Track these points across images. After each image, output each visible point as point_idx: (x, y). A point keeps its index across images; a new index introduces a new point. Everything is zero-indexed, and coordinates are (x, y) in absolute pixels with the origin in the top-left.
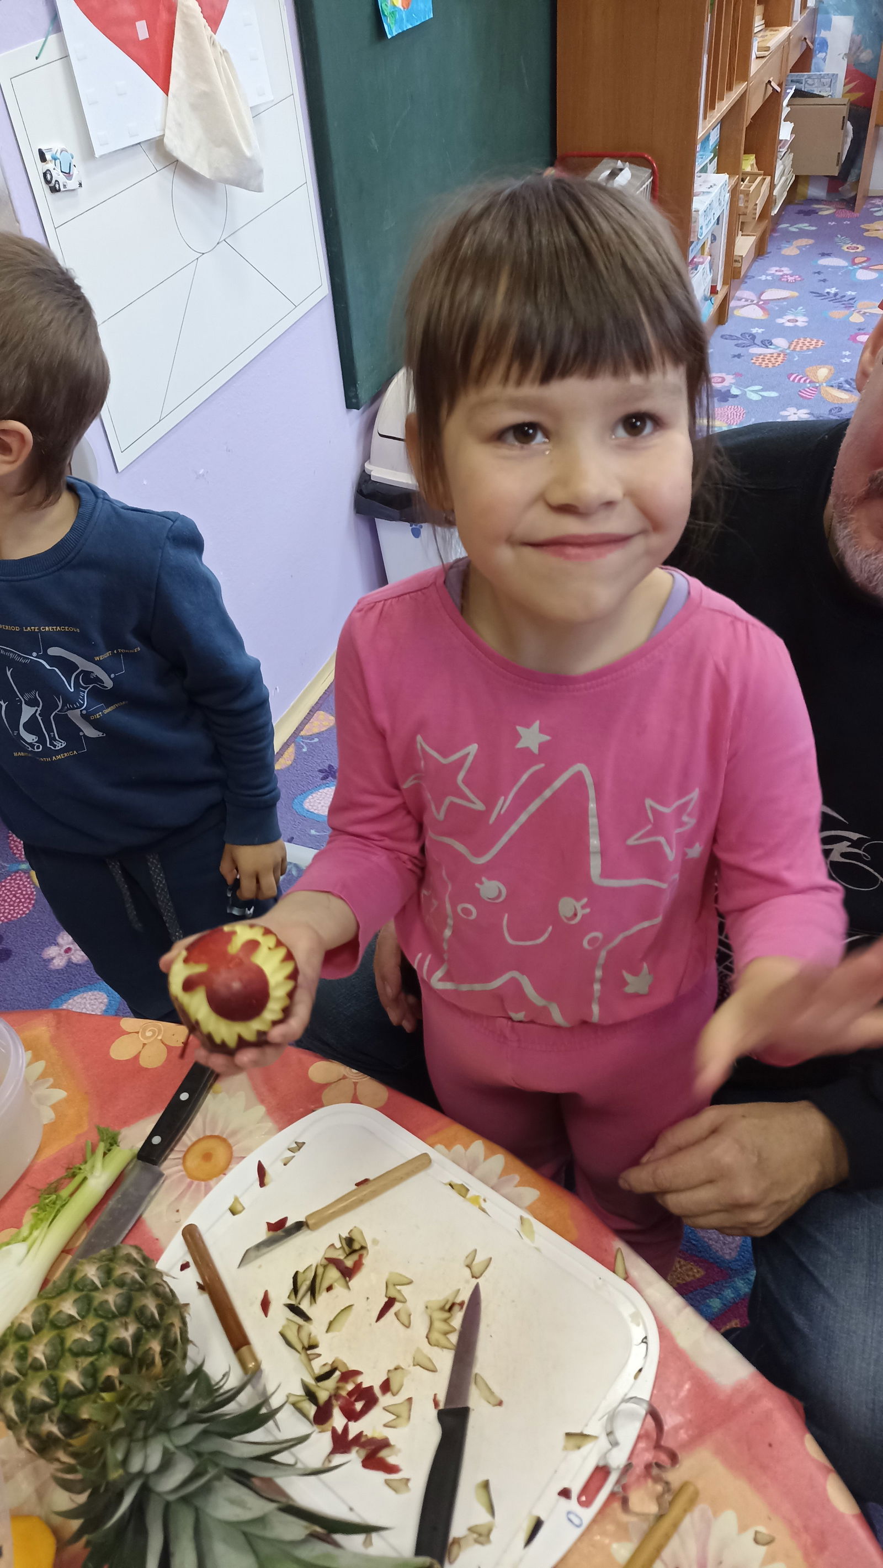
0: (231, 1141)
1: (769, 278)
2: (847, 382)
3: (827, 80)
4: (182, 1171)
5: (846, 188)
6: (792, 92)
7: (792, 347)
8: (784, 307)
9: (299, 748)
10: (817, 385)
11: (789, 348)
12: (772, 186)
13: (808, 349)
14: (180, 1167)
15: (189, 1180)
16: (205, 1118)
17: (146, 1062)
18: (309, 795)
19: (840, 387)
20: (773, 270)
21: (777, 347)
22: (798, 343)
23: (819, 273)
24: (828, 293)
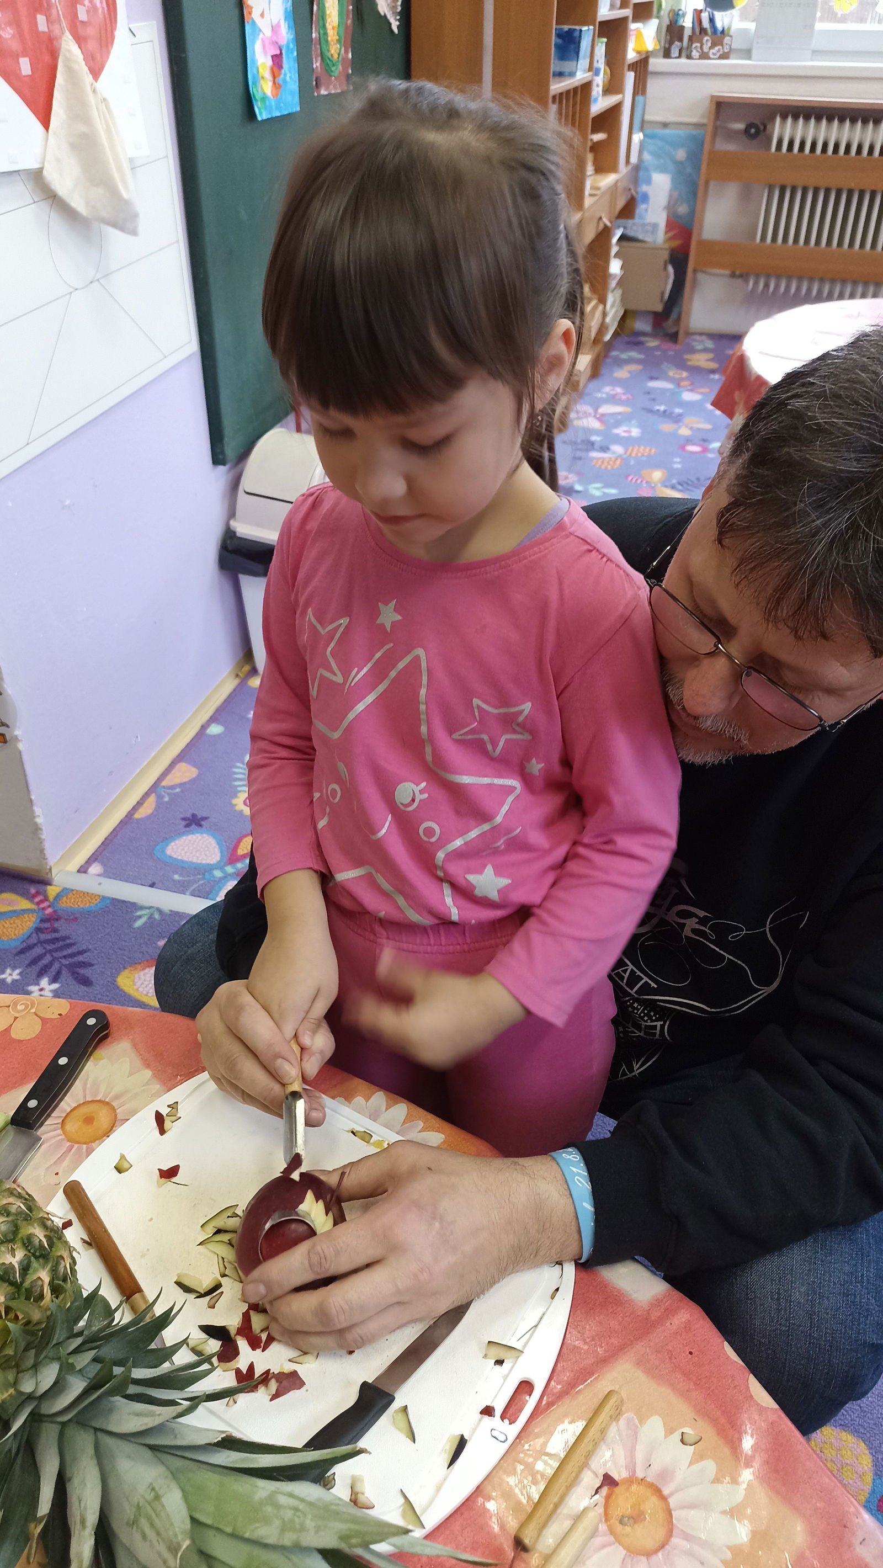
0: (114, 1104)
1: (604, 396)
2: (680, 484)
3: (649, 228)
4: (61, 1135)
5: (669, 325)
6: (618, 233)
7: (628, 453)
8: (619, 420)
9: (159, 797)
10: (653, 485)
11: (625, 453)
12: (604, 314)
13: (643, 455)
14: (59, 1131)
15: (68, 1144)
16: (85, 1084)
17: (19, 1033)
18: (170, 842)
19: (673, 487)
20: (607, 389)
21: (614, 453)
22: (632, 450)
23: (649, 393)
24: (658, 410)
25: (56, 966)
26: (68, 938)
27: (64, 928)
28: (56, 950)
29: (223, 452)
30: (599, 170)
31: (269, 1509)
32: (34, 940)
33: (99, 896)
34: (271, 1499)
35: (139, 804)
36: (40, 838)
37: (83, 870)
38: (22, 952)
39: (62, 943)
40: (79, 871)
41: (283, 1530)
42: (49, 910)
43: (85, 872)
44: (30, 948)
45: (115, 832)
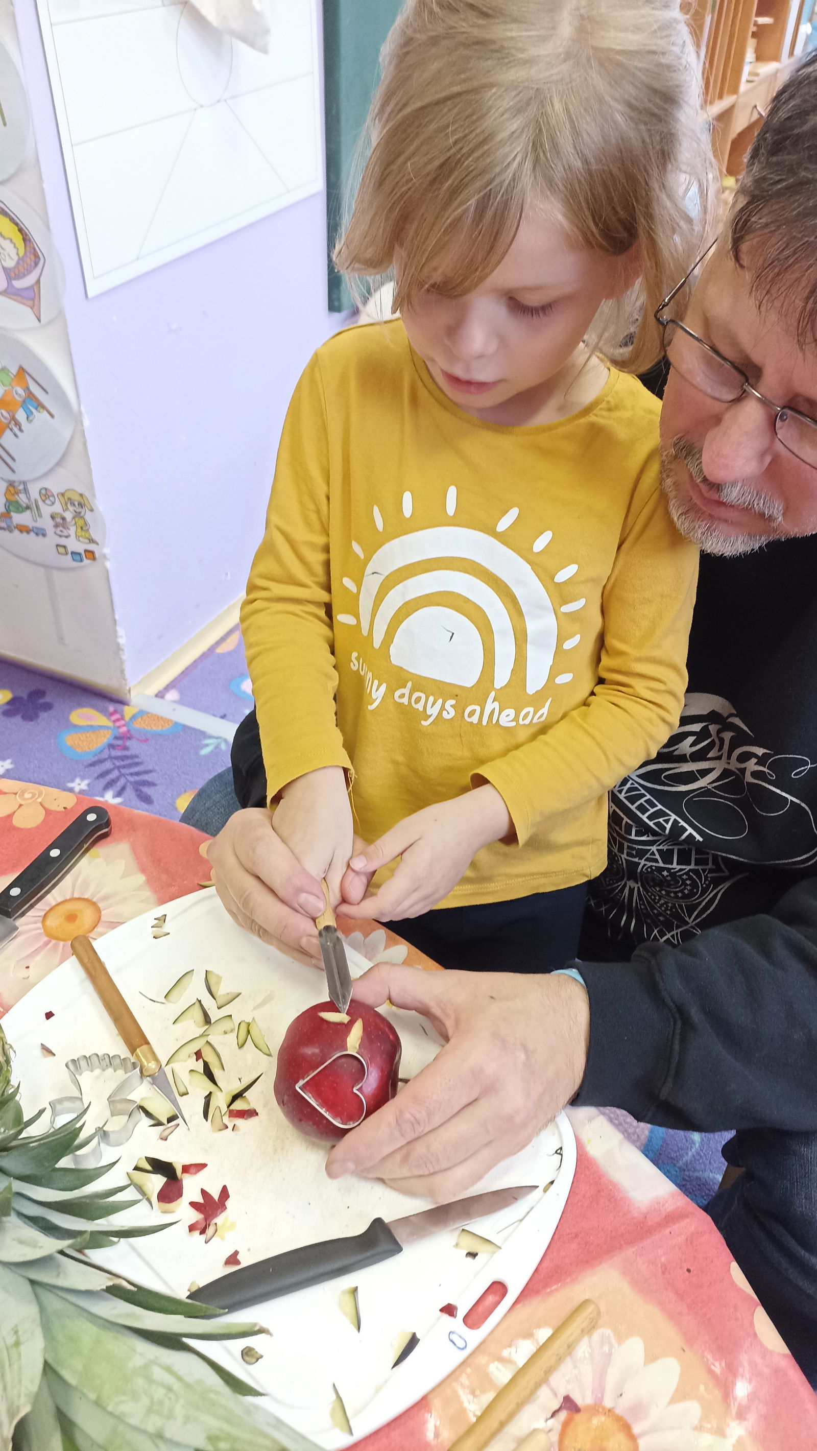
0: (101, 905)
4: (40, 928)
14: (40, 925)
15: (46, 939)
16: (76, 880)
17: (19, 822)
25: (122, 782)
26: (137, 757)
27: (135, 747)
28: (124, 767)
29: (339, 299)
30: (760, 57)
31: (140, 1382)
32: (105, 755)
33: (172, 721)
34: (145, 1371)
35: (223, 639)
36: (121, 659)
37: (160, 695)
38: (93, 764)
39: (132, 761)
40: (156, 696)
41: (149, 1411)
42: (124, 729)
43: (162, 697)
44: (101, 761)
45: (195, 663)
